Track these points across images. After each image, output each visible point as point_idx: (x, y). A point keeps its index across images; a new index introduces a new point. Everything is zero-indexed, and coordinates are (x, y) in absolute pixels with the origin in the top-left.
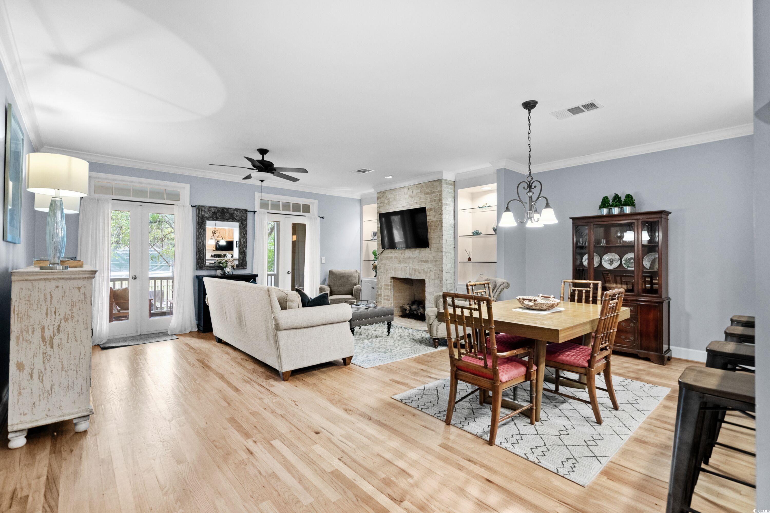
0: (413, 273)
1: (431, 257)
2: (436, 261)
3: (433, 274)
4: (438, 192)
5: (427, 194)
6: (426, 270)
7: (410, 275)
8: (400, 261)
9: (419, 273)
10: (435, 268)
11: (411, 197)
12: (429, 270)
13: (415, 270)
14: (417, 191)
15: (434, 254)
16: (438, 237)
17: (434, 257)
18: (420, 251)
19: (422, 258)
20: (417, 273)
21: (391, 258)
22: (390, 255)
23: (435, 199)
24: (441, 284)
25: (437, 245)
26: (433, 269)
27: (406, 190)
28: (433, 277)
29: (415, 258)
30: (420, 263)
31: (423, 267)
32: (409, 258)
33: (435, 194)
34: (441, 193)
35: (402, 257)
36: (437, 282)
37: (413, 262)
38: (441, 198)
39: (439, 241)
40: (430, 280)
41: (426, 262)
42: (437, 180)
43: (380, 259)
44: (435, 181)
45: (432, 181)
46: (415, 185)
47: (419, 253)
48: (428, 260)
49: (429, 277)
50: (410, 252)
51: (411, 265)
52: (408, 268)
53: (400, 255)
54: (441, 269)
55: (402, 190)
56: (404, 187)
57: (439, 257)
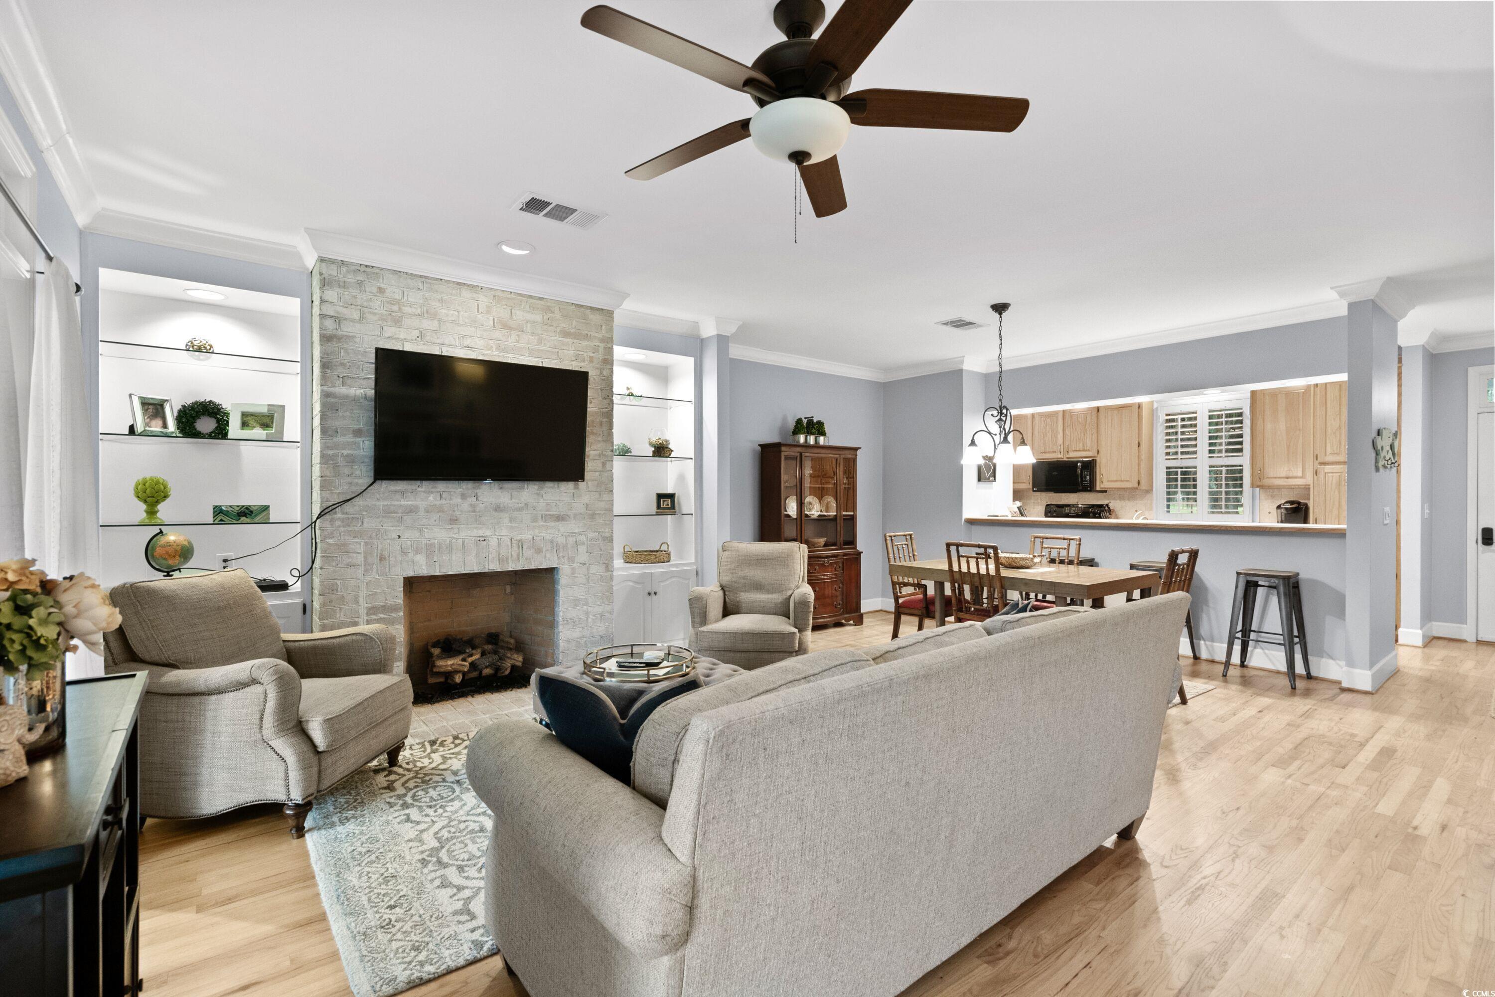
0: (515, 554)
1: (579, 506)
2: (592, 516)
3: (582, 549)
4: (602, 340)
5: (566, 334)
6: (561, 540)
7: (502, 560)
8: (454, 521)
9: (539, 551)
10: (591, 535)
11: (506, 326)
12: (571, 540)
13: (521, 545)
14: (530, 317)
15: (586, 499)
16: (600, 455)
17: (587, 506)
18: (541, 488)
19: (548, 510)
20: (528, 553)
21: (412, 510)
22: (403, 502)
23: (591, 355)
24: (607, 574)
25: (597, 474)
26: (582, 538)
27: (484, 300)
28: (583, 557)
29: (520, 509)
30: (541, 522)
31: (550, 534)
32: (498, 509)
33: (592, 344)
34: (609, 345)
35: (465, 506)
36: (597, 569)
37: (511, 520)
38: (609, 357)
39: (604, 464)
40: (574, 565)
41: (560, 518)
42: (597, 309)
43: (339, 515)
44: (591, 308)
45: (582, 306)
46: (521, 295)
47: (538, 494)
48: (569, 513)
49: (571, 560)
50: (499, 492)
51: (504, 532)
52: (493, 542)
53: (457, 500)
54: (607, 535)
55: (466, 293)
56: (473, 286)
57: (602, 505)
